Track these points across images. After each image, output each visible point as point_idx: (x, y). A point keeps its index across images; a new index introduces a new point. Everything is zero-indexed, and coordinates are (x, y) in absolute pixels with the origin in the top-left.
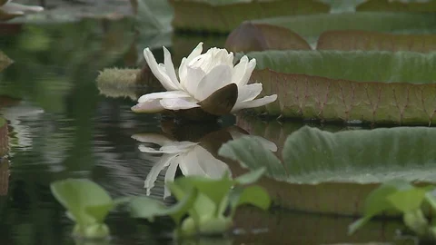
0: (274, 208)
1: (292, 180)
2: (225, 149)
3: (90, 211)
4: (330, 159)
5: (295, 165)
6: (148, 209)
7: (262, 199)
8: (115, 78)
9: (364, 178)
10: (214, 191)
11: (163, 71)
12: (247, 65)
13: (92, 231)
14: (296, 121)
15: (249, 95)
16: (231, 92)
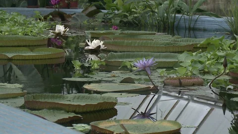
0: (106, 65)
1: (109, 60)
2: (99, 56)
3: (78, 65)
4: (115, 57)
5: (109, 58)
6: (87, 65)
7: (104, 64)
8: (82, 44)
9: (120, 60)
10: (97, 62)
11: (89, 43)
12: (102, 42)
13: (78, 68)
14: (110, 51)
15: (102, 47)
16: (99, 46)
